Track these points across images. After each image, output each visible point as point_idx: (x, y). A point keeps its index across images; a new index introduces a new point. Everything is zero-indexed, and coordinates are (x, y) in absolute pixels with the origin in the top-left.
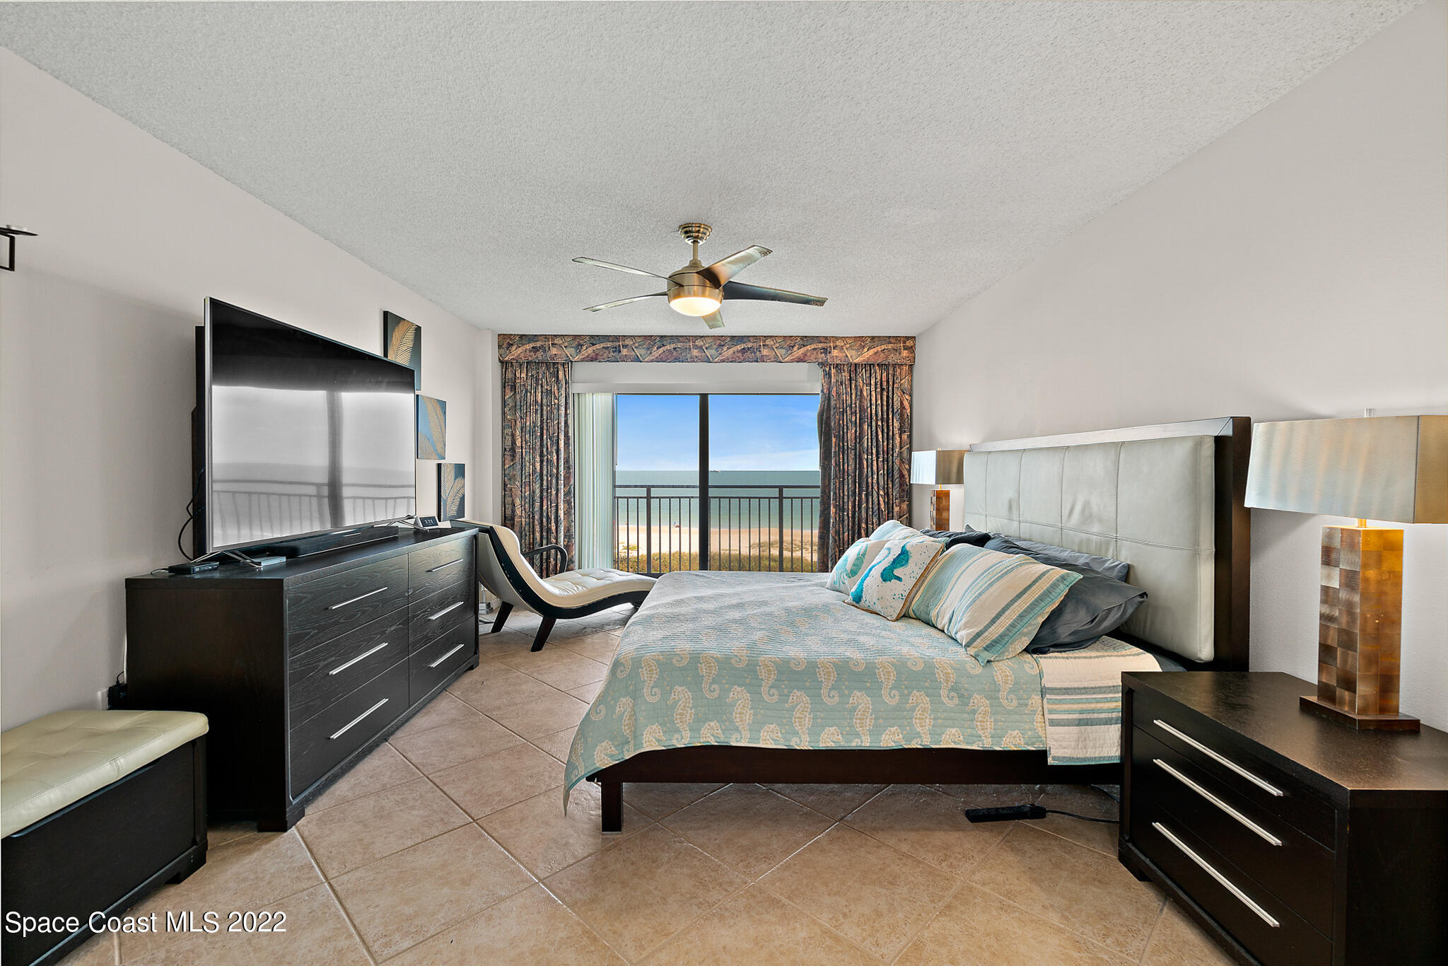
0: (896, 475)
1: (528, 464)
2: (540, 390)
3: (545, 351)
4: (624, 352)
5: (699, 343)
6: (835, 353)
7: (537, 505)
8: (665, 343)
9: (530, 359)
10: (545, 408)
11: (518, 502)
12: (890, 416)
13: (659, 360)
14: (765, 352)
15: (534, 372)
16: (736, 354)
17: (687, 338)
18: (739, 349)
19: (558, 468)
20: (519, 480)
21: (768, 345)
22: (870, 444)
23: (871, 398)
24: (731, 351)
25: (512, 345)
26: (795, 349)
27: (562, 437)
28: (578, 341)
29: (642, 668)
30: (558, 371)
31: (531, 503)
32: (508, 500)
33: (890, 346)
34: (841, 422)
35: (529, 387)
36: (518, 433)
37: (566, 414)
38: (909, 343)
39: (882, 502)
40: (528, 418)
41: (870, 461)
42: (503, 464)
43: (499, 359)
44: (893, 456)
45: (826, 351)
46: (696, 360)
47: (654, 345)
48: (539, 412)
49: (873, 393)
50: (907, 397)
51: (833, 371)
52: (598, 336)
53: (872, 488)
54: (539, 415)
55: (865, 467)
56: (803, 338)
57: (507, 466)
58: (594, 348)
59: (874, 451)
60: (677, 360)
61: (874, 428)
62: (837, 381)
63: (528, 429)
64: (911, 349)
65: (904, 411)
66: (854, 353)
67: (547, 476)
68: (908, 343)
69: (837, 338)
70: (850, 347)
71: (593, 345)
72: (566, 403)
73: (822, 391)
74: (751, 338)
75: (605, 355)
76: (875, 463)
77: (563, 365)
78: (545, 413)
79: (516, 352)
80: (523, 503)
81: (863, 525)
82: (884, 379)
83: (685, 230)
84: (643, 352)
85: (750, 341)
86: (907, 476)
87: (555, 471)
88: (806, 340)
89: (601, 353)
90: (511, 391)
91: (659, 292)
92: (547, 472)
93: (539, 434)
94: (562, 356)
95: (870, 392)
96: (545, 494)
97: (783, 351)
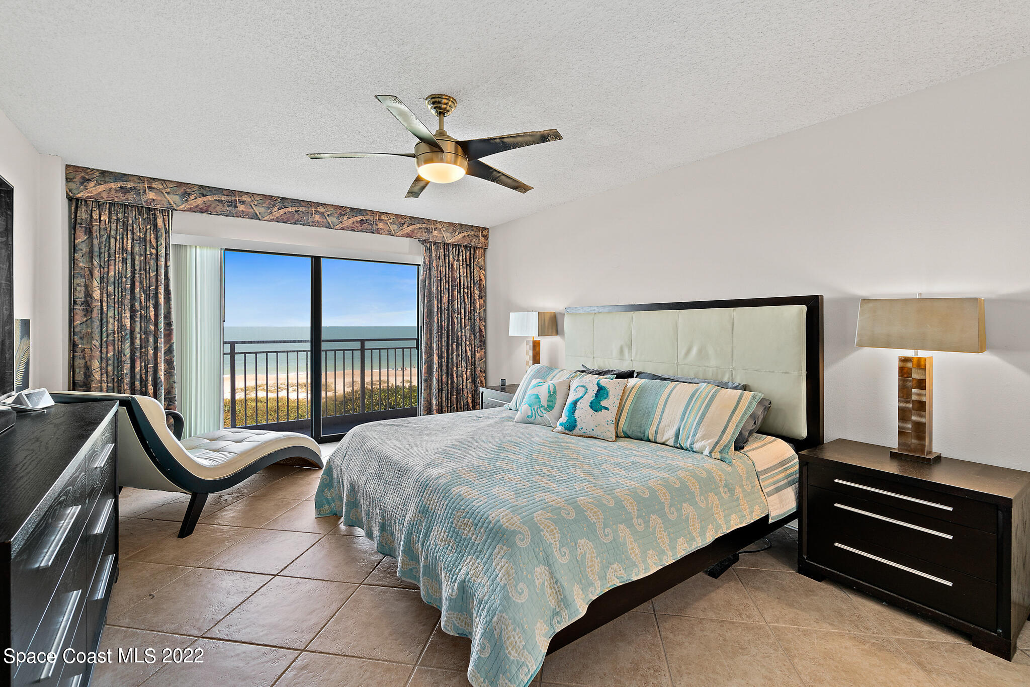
0: (477, 330)
1: (111, 320)
2: (130, 236)
3: (138, 193)
4: (241, 207)
5: (321, 209)
6: (435, 233)
7: (127, 368)
8: (286, 205)
9: (116, 200)
10: (137, 257)
11: (96, 364)
12: (472, 286)
13: (278, 220)
14: (381, 225)
15: (120, 216)
16: (355, 224)
17: (309, 204)
18: (358, 220)
19: (156, 325)
20: (98, 339)
21: (383, 220)
22: (459, 306)
23: (459, 271)
24: (351, 221)
25: (89, 180)
26: (405, 226)
27: (162, 290)
28: (185, 189)
29: (542, 530)
30: (155, 219)
31: (116, 365)
32: (79, 362)
33: (473, 233)
34: (439, 288)
35: (113, 232)
36: (96, 284)
37: (166, 266)
38: (485, 233)
39: (468, 351)
40: (112, 267)
41: (459, 319)
42: (71, 320)
43: (67, 195)
44: (474, 316)
45: (428, 231)
46: (317, 224)
47: (275, 205)
48: (129, 261)
49: (461, 267)
50: (483, 272)
51: (433, 247)
52: (209, 187)
53: (461, 340)
54: (129, 265)
55: (456, 323)
56: (411, 218)
57: (78, 322)
58: (205, 199)
59: (463, 312)
60: (298, 222)
61: (462, 294)
62: (436, 256)
63: (112, 280)
64: (486, 237)
65: (481, 282)
66: (448, 235)
67: (140, 334)
68: (483, 232)
69: (437, 222)
70: (446, 230)
71: (204, 195)
72: (166, 255)
73: (424, 262)
74: (368, 212)
75: (218, 208)
76: (463, 320)
77: (162, 211)
78: (137, 263)
79: (93, 190)
80: (104, 365)
81: (455, 369)
82: (468, 257)
83: (434, 100)
84: (263, 210)
85: (367, 214)
86: (483, 331)
87: (152, 328)
88: (413, 220)
89: (213, 205)
90: (85, 234)
91: (403, 153)
92: (141, 329)
93: (129, 286)
94: (163, 202)
95: (459, 266)
96: (138, 354)
97: (396, 227)
